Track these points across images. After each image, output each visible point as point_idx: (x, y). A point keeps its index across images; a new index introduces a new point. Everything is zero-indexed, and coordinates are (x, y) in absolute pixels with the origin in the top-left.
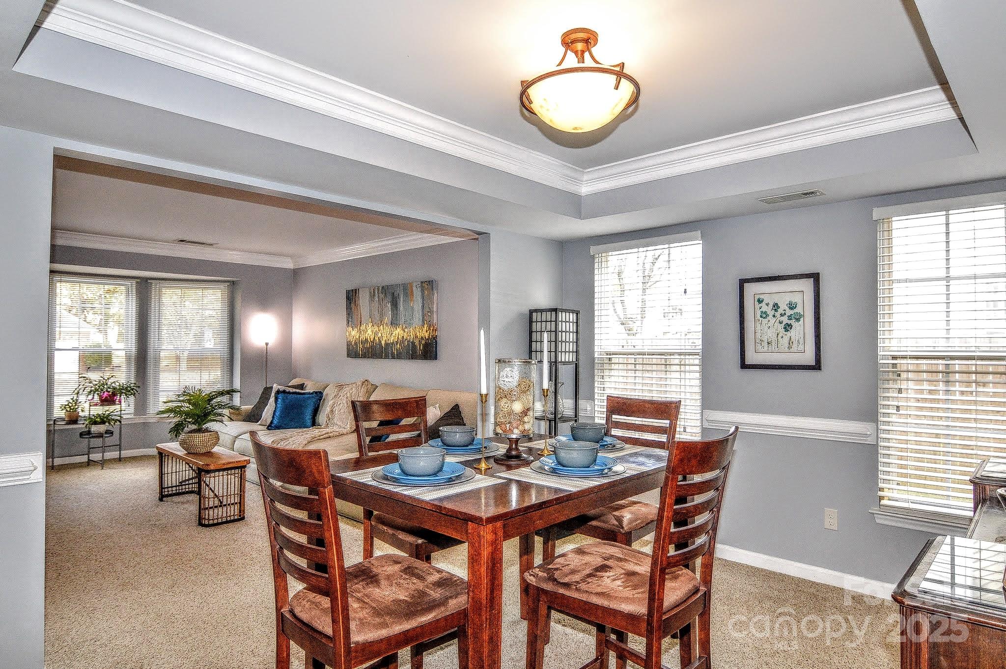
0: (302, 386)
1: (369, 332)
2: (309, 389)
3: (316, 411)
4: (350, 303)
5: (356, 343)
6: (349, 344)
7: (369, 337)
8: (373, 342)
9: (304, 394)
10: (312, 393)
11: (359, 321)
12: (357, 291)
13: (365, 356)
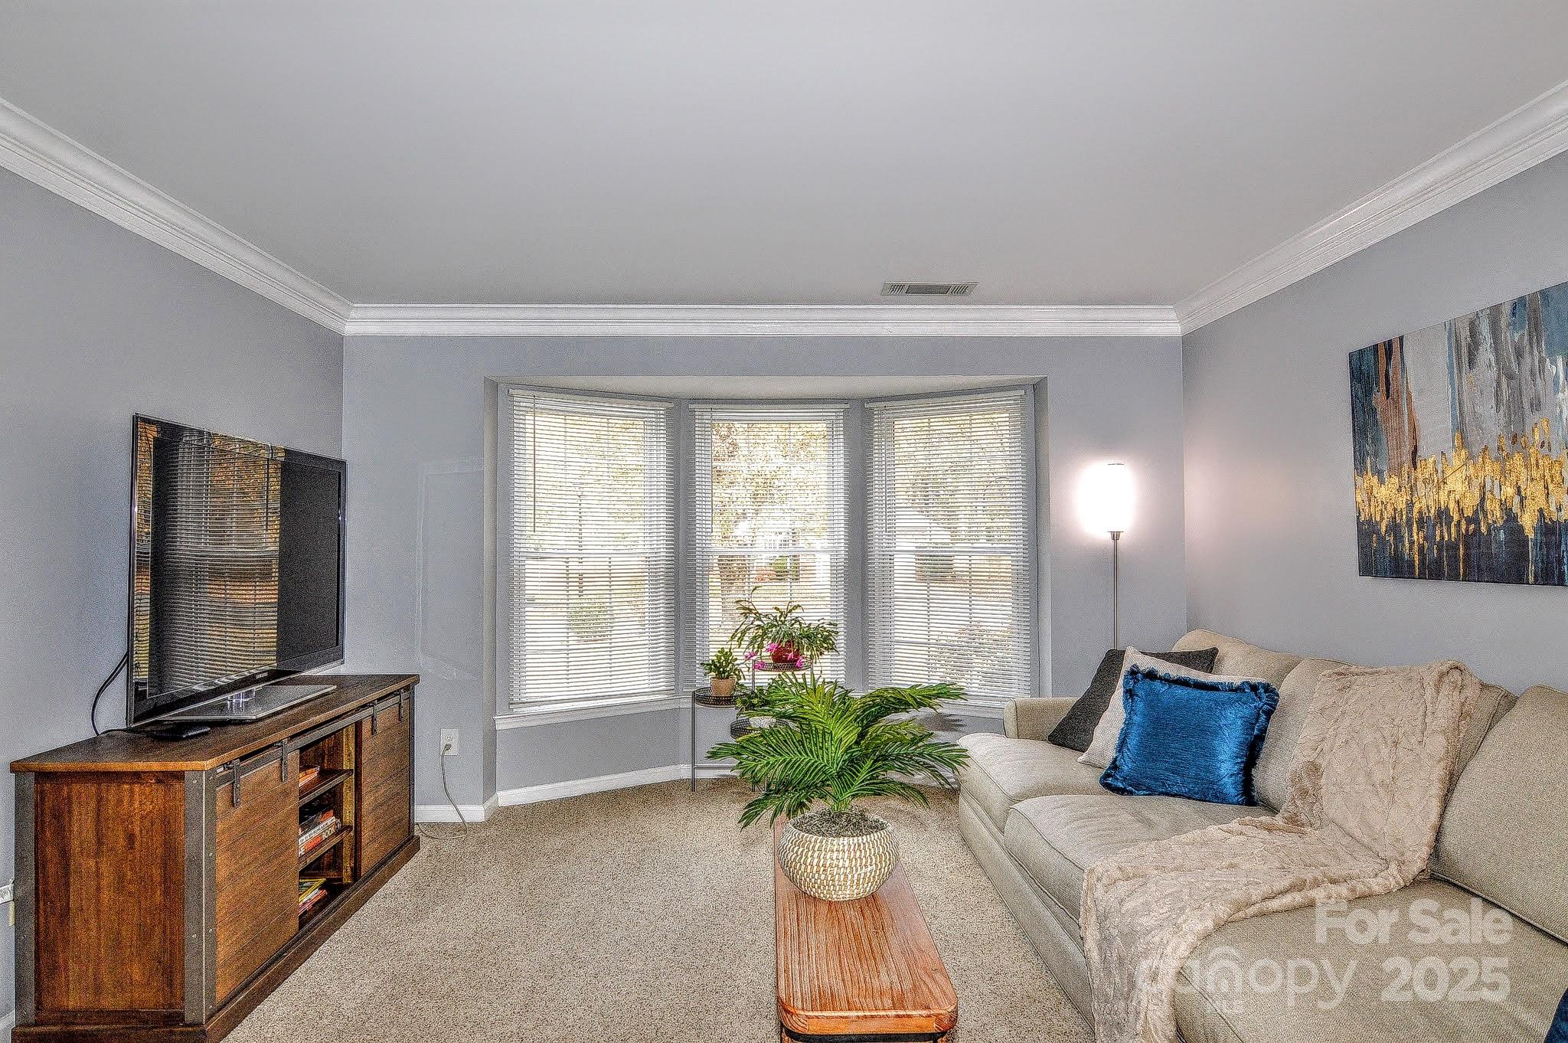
0: (1208, 659)
1: (1456, 483)
2: (1232, 672)
3: (1252, 751)
4: (1368, 393)
5: (1394, 528)
6: (1366, 531)
7: (1452, 505)
8: (1473, 520)
9: (1213, 688)
10: (1239, 689)
11: (1407, 448)
12: (1396, 346)
13: (1433, 571)
